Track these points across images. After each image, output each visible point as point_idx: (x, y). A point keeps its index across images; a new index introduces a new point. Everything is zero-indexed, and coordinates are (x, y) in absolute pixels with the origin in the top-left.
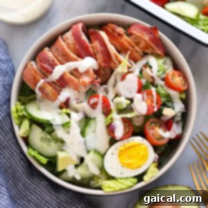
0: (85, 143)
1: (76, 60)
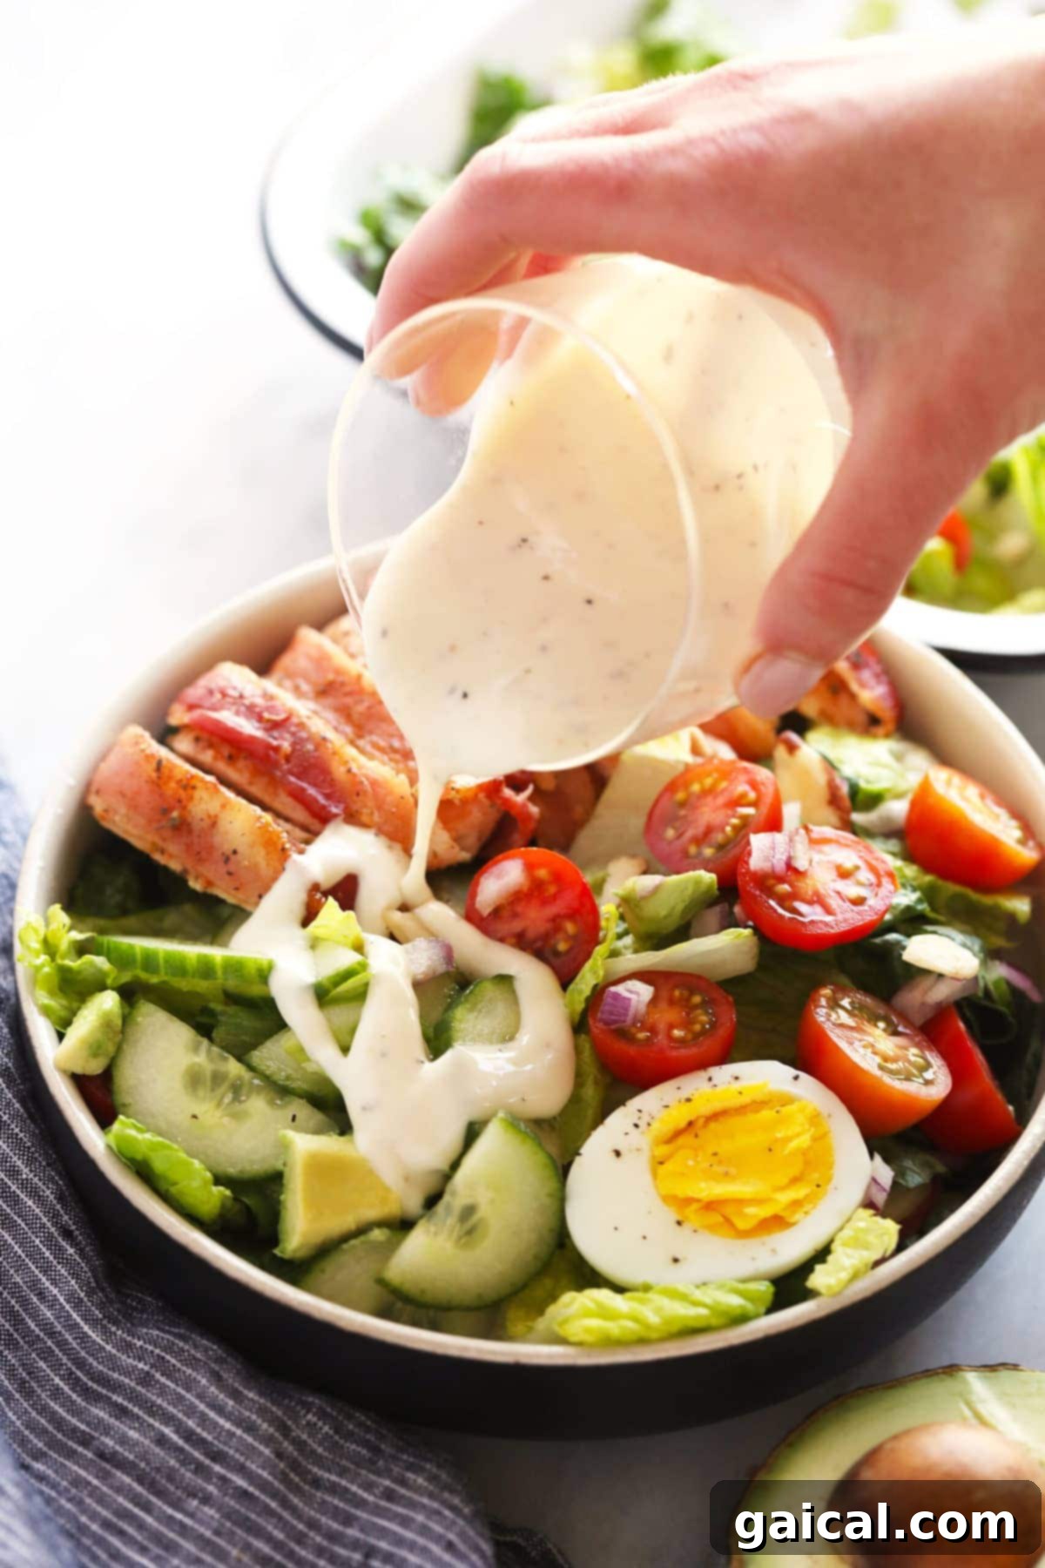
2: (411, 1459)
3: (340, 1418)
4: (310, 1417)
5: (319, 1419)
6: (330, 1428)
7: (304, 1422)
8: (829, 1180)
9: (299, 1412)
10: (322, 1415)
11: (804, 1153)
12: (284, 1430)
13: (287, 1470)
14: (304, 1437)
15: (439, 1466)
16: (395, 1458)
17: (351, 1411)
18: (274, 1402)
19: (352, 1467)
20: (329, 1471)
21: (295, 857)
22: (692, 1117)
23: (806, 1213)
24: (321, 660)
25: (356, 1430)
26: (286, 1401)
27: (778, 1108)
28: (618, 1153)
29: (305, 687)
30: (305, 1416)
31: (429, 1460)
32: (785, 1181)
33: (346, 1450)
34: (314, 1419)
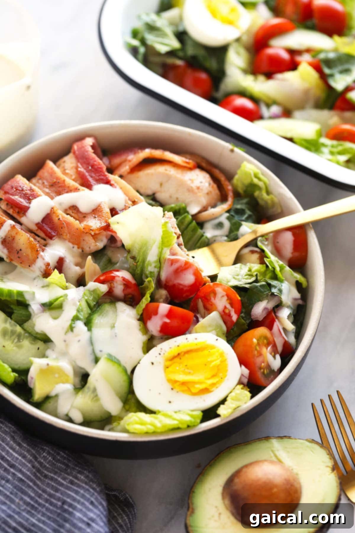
0: (91, 342)
1: (76, 190)
2: (80, 469)
3: (55, 454)
4: (44, 454)
5: (48, 455)
6: (51, 458)
7: (42, 456)
8: (226, 376)
9: (41, 452)
10: (49, 453)
11: (218, 366)
12: (36, 458)
13: (36, 472)
14: (42, 461)
15: (89, 472)
16: (74, 469)
17: (59, 451)
18: (33, 448)
19: (59, 471)
20: (51, 473)
21: (42, 253)
22: (179, 352)
23: (217, 388)
24: (52, 173)
25: (61, 459)
26: (37, 448)
27: (209, 350)
28: (153, 364)
29: (46, 183)
30: (43, 454)
31: (85, 470)
32: (209, 376)
33: (56, 466)
34: (46, 455)
